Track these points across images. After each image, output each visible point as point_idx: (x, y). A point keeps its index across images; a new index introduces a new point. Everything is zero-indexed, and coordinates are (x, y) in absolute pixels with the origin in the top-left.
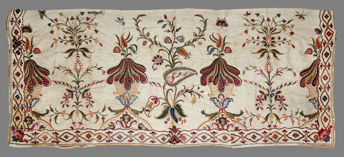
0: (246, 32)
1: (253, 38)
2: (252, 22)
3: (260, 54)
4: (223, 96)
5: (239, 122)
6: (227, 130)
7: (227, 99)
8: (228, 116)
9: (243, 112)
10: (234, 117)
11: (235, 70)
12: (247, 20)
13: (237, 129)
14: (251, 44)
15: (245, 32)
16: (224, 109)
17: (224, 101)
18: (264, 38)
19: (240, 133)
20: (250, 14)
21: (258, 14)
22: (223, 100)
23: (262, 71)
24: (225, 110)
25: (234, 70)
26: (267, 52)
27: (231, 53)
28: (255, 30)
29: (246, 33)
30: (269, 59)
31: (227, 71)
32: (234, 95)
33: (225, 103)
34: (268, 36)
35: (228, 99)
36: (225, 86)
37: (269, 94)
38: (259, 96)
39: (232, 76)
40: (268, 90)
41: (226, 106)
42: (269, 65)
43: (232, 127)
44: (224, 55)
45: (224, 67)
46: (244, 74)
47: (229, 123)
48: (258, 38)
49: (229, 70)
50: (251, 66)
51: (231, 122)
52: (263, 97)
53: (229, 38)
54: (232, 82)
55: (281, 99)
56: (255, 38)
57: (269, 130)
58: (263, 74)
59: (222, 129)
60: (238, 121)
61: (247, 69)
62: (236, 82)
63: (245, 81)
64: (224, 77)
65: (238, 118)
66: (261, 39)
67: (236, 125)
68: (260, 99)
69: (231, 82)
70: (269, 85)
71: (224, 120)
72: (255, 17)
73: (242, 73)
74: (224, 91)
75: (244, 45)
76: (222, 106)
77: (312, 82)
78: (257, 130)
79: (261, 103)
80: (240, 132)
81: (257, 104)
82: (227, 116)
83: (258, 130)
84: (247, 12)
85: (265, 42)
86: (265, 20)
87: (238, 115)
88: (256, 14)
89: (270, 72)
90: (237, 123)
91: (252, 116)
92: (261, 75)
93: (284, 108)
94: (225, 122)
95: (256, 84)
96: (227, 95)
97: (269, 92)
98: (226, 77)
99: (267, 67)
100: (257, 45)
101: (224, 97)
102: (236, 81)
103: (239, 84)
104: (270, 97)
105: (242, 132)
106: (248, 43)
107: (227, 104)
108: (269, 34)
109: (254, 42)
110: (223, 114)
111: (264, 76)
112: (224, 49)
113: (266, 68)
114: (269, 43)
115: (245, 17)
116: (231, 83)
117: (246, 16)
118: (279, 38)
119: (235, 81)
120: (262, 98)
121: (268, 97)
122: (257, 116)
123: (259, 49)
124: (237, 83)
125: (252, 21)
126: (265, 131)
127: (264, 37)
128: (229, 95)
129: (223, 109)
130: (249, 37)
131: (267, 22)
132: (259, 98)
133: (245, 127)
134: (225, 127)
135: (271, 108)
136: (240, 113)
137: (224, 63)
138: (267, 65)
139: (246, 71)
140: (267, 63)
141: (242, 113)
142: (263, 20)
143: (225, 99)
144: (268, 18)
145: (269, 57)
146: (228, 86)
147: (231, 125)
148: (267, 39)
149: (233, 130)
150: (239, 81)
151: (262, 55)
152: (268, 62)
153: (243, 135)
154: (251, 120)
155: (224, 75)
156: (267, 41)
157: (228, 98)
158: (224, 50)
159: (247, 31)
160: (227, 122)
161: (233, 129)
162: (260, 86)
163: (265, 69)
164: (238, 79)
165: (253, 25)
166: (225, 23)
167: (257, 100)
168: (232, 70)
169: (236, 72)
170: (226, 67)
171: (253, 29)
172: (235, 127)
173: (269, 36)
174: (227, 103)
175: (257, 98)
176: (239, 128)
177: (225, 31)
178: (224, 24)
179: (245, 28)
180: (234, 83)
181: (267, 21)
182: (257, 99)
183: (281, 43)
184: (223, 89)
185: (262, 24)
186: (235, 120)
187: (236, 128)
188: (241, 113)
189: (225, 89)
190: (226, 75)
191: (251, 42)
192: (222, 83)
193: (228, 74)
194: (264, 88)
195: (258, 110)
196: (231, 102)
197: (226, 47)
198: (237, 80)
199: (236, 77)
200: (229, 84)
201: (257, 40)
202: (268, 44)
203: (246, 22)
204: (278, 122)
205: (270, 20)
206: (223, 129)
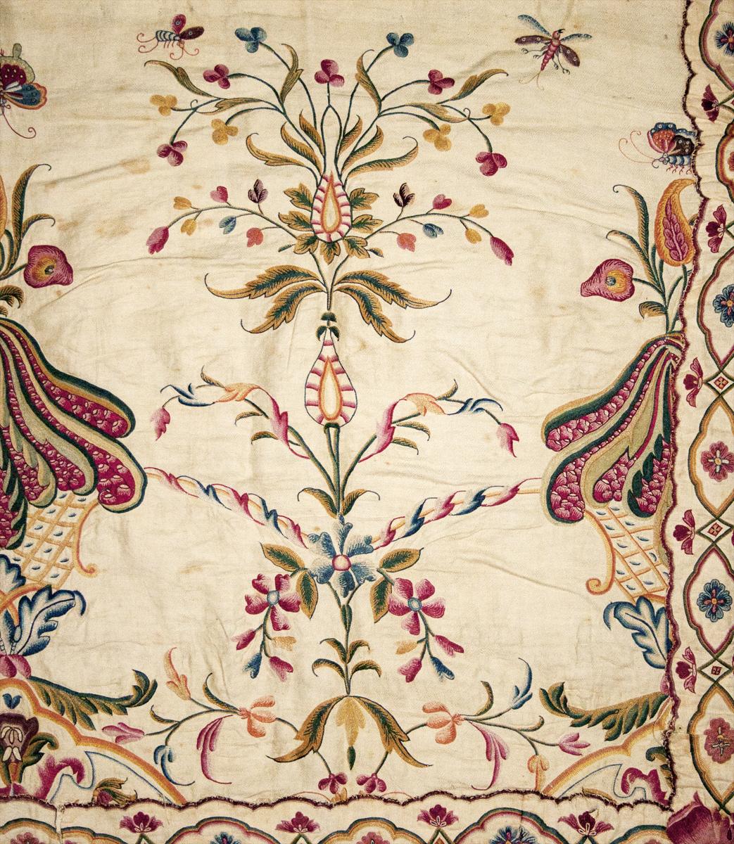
0: (174, 151)
1: (222, 193)
2: (214, 89)
3: (264, 305)
4: (13, 574)
5: (125, 745)
6: (40, 799)
7: (45, 595)
8: (51, 708)
9: (155, 685)
10: (93, 717)
11: (104, 402)
12: (181, 75)
13: (107, 796)
14: (210, 233)
15: (165, 152)
16: (22, 658)
17: (26, 607)
18: (300, 197)
19: (128, 825)
20: (197, 32)
21: (255, 31)
22: (16, 602)
23: (282, 417)
24: (28, 668)
25: (97, 406)
26: (315, 289)
27: (68, 283)
28: (237, 143)
29: (171, 157)
30: (328, 335)
31: (49, 406)
32: (91, 571)
33: (31, 622)
34: (324, 184)
35: (51, 597)
36: (32, 510)
37: (334, 568)
38: (264, 583)
39: (79, 445)
40: (327, 542)
41: (35, 639)
42: (329, 378)
43: (81, 777)
44: (20, 300)
45: (22, 379)
46: (161, 430)
47: (59, 756)
48: (258, 194)
49: (61, 401)
50: (211, 383)
51: (68, 748)
52: (292, 590)
53: (54, 183)
54: (82, 481)
55: (415, 605)
56: (239, 197)
57: (330, 807)
58: (291, 437)
59: (6, 790)
60: (118, 738)
61: (185, 397)
62: (104, 482)
63: (170, 478)
64: (25, 445)
65: (116, 719)
66: (276, 204)
67: (104, 768)
68: (268, 604)
69: (71, 482)
70: (334, 510)
71: (20, 734)
72: (236, 57)
73: (153, 426)
74: (26, 541)
75: (159, 241)
76: (12, 639)
77: (628, 486)
78: (247, 805)
79: (276, 627)
80: (132, 812)
81: (251, 636)
82: (43, 704)
83: (254, 807)
84: (180, 20)
85: (306, 224)
86: (308, 78)
87: (123, 705)
88: (240, 35)
89: (337, 426)
90: (108, 753)
91: (211, 710)
92: (280, 444)
93: (437, 662)
94: (31, 748)
95: (243, 500)
96: (43, 566)
97: (335, 557)
98: (36, 447)
99: (319, 389)
100: (250, 244)
101: (21, 579)
102: (108, 475)
103: (126, 498)
104: (340, 591)
105: (141, 818)
106: (188, 228)
107: (40, 632)
108: (331, 169)
109: (229, 223)
110: (14, 691)
111: (300, 450)
112: (23, 259)
113: (312, 396)
114: (336, 229)
115: (164, 52)
116: (69, 487)
117: (175, 48)
118: (404, 198)
119: (97, 477)
120: (284, 595)
121: (323, 590)
122: (246, 714)
123: (262, 272)
124: (113, 488)
125: (210, 78)
126: (299, 814)
127: (296, 186)
128: (54, 571)
129: (15, 661)
130: (198, 187)
131: (318, 91)
132: (265, 591)
133: (167, 779)
134: (31, 780)
135: (344, 660)
136: (128, 691)
137: (27, 352)
138: (315, 380)
139: (175, 409)
140: (320, 366)
141: (145, 690)
142: (294, 74)
143: (30, 595)
144: (326, 65)
145: (333, 324)
146: (52, 507)
147: (68, 770)
148: (317, 204)
149: (83, 801)
150: (128, 479)
151: (283, 311)
152: (320, 358)
153: (149, 835)
154: (207, 738)
155: (24, 432)
156: (321, 212)
157: (49, 588)
158: (26, 266)
159: (182, 144)
160: (45, 749)
161: (86, 796)
162: (271, 515)
163: (307, 404)
164: (118, 462)
165: (222, 104)
166: (23, 81)
167: (252, 609)
168: (81, 401)
169: (107, 414)
170: (40, 381)
171: (223, 133)
172: (98, 780)
173: (330, 181)
174: (40, 623)
175: (253, 592)
176: (127, 791)
177: (25, 133)
178: (14, 87)
179: (166, 127)
180: (96, 493)
181: (319, 79)
182: (248, 600)
183: (417, 231)
184: (17, 527)
185: (281, 98)
186: (97, 734)
187: (101, 785)
188: (136, 688)
189: (30, 530)
190: (39, 432)
191: (209, 222)
192: (10, 490)
193: (51, 425)
194: (296, 528)
195: (255, 675)
196: (73, 613)
197: (34, 250)
198: (113, 470)
199: (105, 453)
200: (60, 493)
201: (253, 206)
202: (323, 236)
203: (172, 86)
204: (395, 756)
205: (341, 78)
206: (18, 789)
